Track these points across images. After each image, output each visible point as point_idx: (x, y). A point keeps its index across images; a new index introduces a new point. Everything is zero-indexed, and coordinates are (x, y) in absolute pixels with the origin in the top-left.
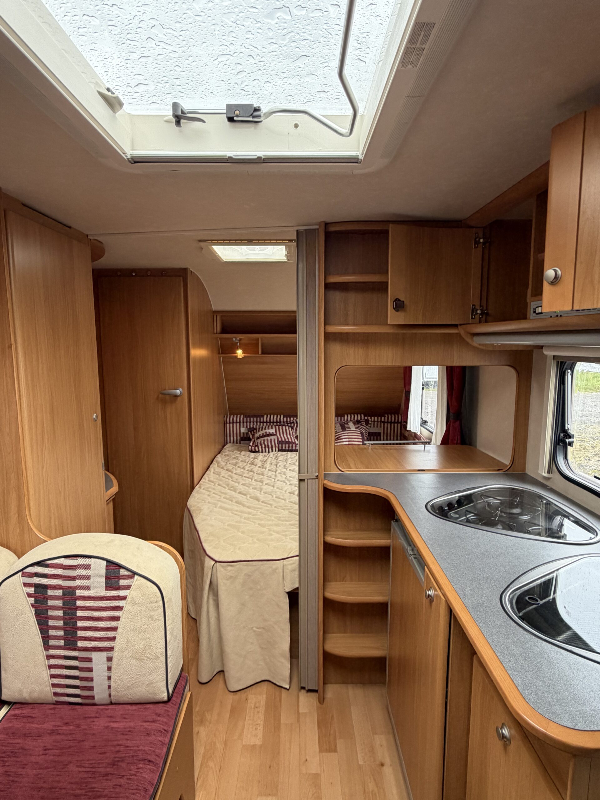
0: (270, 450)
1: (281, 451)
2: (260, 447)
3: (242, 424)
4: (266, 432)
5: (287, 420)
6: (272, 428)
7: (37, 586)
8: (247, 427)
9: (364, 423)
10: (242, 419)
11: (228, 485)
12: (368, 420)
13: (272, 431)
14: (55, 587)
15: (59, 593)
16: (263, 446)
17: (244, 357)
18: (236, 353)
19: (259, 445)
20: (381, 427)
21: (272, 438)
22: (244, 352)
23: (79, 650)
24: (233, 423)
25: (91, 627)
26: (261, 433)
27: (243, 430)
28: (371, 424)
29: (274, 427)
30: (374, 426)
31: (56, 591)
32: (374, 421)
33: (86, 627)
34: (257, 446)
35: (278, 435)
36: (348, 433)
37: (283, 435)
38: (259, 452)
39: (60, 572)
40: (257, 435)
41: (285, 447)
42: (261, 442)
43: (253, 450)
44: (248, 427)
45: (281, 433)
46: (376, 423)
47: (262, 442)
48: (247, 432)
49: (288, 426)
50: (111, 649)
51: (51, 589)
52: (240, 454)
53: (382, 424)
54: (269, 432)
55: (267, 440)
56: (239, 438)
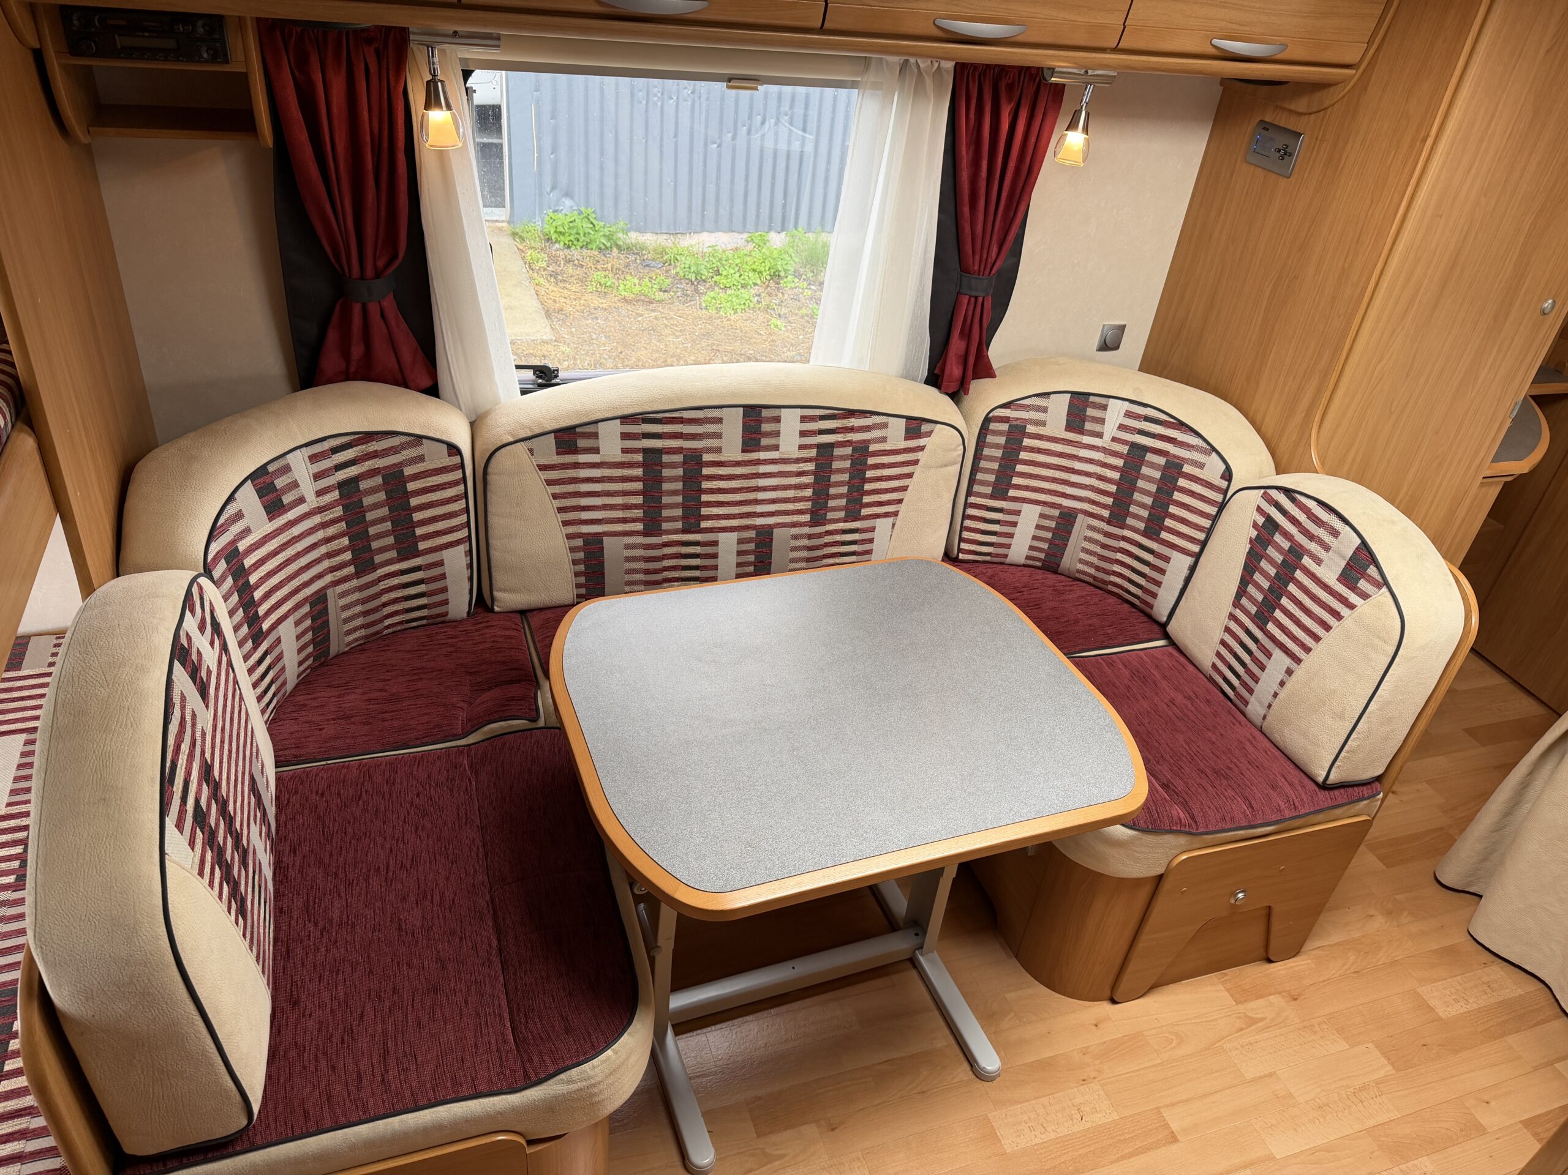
7: (1269, 519)
14: (1286, 535)
15: (1286, 545)
23: (1264, 633)
25: (1293, 614)
31: (1284, 540)
33: (1288, 611)
39: (1302, 517)
50: (1298, 661)
51: (1280, 534)
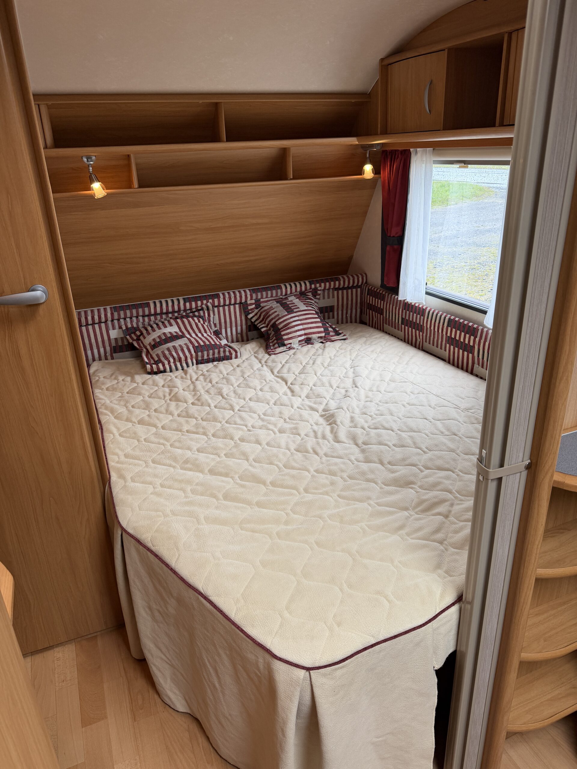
0: (184, 365)
1: (202, 363)
2: (166, 362)
3: (109, 323)
4: (164, 334)
5: (191, 305)
6: (171, 325)
8: (120, 327)
9: (310, 294)
10: (109, 315)
11: (175, 459)
12: (316, 289)
13: (173, 329)
16: (172, 360)
17: (108, 194)
18: (89, 189)
19: (163, 359)
20: (333, 297)
21: (181, 342)
22: (106, 186)
24: (93, 324)
26: (155, 335)
27: (114, 334)
28: (319, 295)
29: (172, 321)
30: (324, 298)
32: (324, 290)
34: (160, 361)
35: (188, 336)
36: (298, 316)
37: (197, 335)
38: (165, 371)
40: (148, 340)
41: (208, 355)
42: (163, 352)
43: (155, 370)
44: (124, 328)
45: (191, 331)
46: (326, 292)
47: (167, 353)
48: (122, 336)
49: (195, 316)
52: (133, 380)
53: (336, 292)
54: (170, 333)
55: (174, 347)
56: (108, 348)
